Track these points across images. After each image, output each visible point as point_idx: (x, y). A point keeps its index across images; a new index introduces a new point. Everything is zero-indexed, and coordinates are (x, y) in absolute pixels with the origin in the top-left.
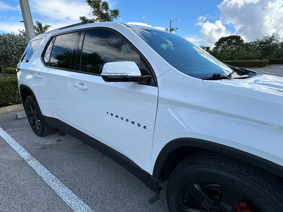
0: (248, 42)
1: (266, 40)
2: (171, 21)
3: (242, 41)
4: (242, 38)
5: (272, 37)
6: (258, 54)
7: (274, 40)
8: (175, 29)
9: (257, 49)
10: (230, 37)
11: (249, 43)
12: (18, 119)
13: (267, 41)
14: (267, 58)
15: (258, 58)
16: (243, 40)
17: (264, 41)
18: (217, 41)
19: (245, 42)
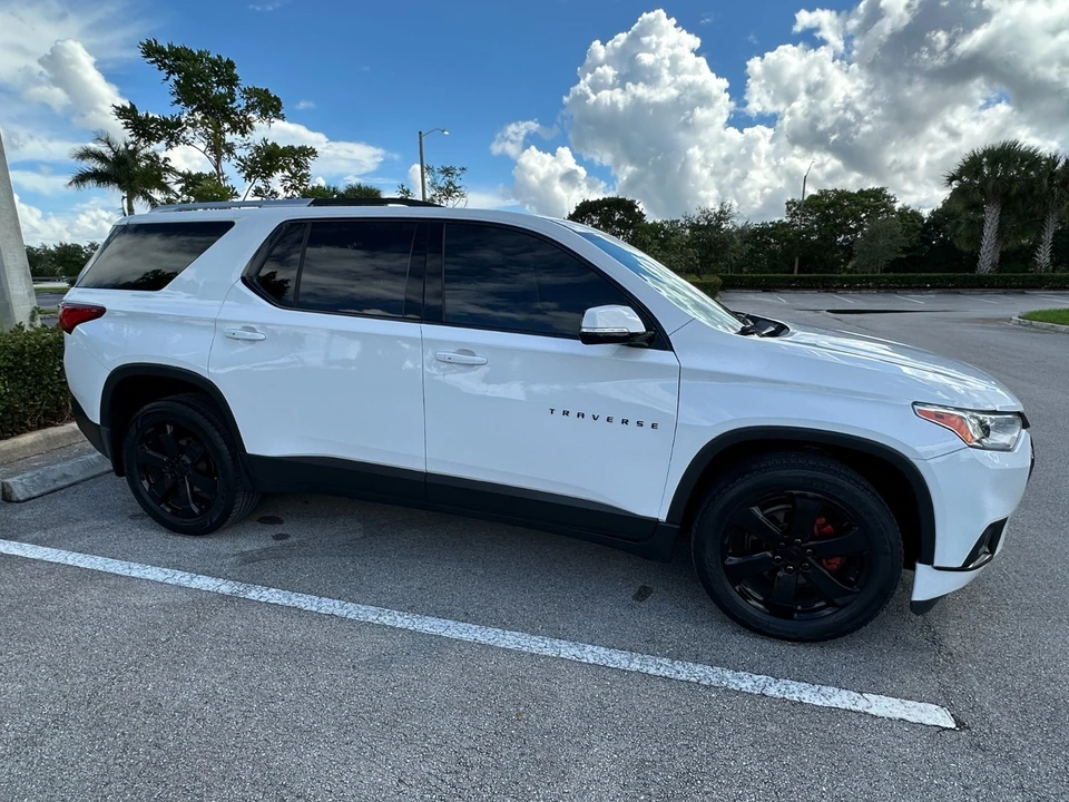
0: (658, 221)
1: (706, 219)
2: (420, 133)
3: (641, 215)
4: (641, 206)
5: (721, 212)
6: (691, 259)
7: (726, 219)
8: (458, 172)
9: (688, 245)
10: (606, 202)
11: (662, 225)
12: (18, 502)
13: (709, 221)
14: (715, 272)
15: (693, 272)
16: (644, 212)
17: (703, 222)
18: (572, 213)
19: (649, 220)
